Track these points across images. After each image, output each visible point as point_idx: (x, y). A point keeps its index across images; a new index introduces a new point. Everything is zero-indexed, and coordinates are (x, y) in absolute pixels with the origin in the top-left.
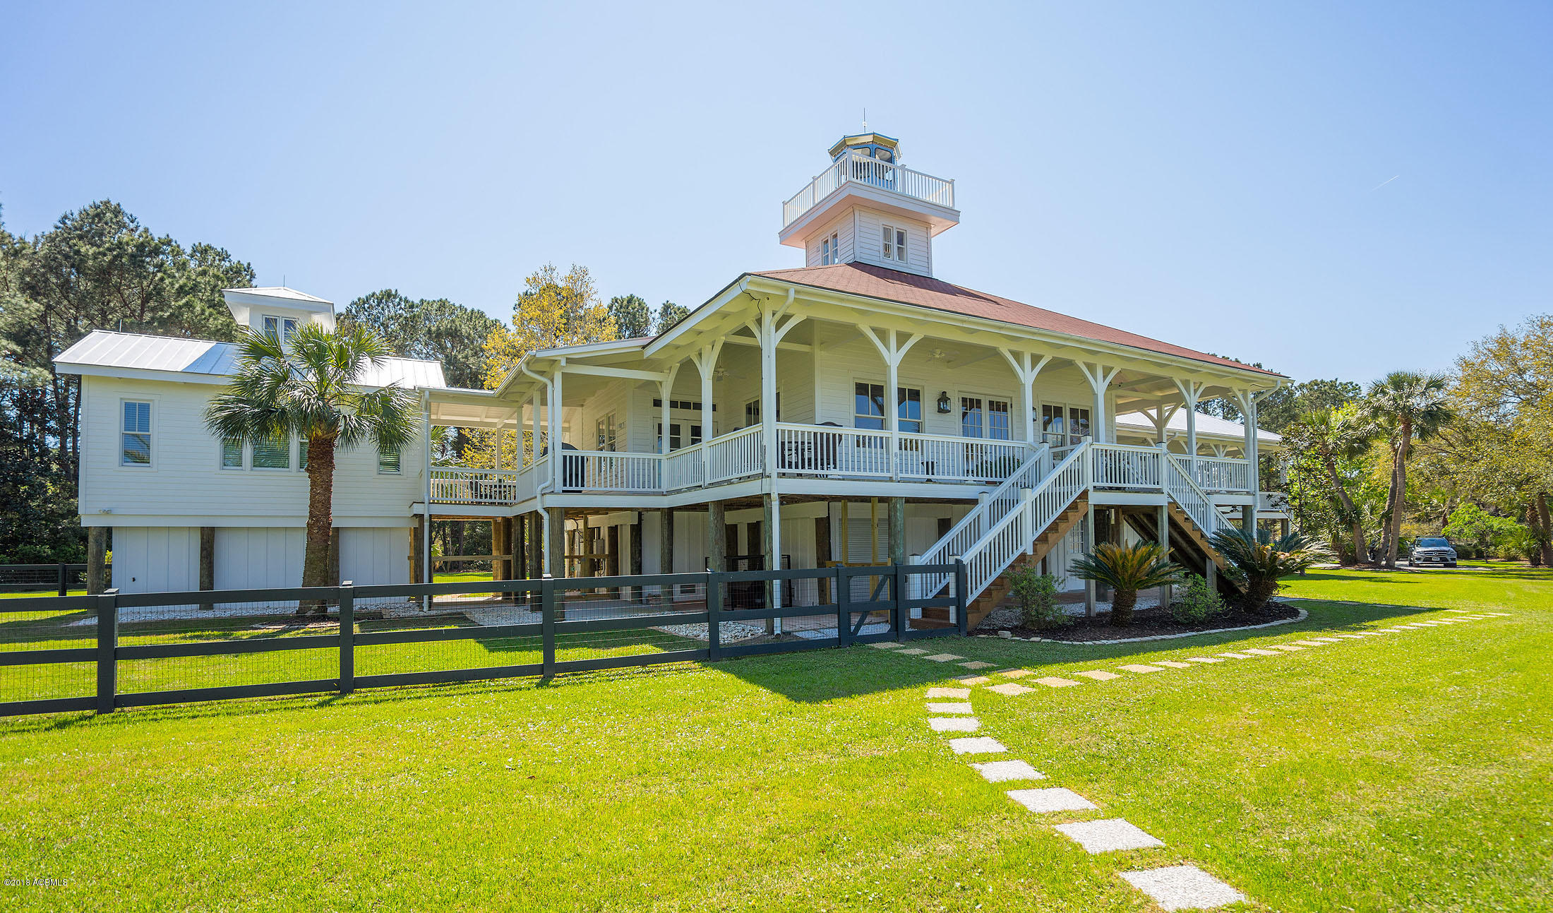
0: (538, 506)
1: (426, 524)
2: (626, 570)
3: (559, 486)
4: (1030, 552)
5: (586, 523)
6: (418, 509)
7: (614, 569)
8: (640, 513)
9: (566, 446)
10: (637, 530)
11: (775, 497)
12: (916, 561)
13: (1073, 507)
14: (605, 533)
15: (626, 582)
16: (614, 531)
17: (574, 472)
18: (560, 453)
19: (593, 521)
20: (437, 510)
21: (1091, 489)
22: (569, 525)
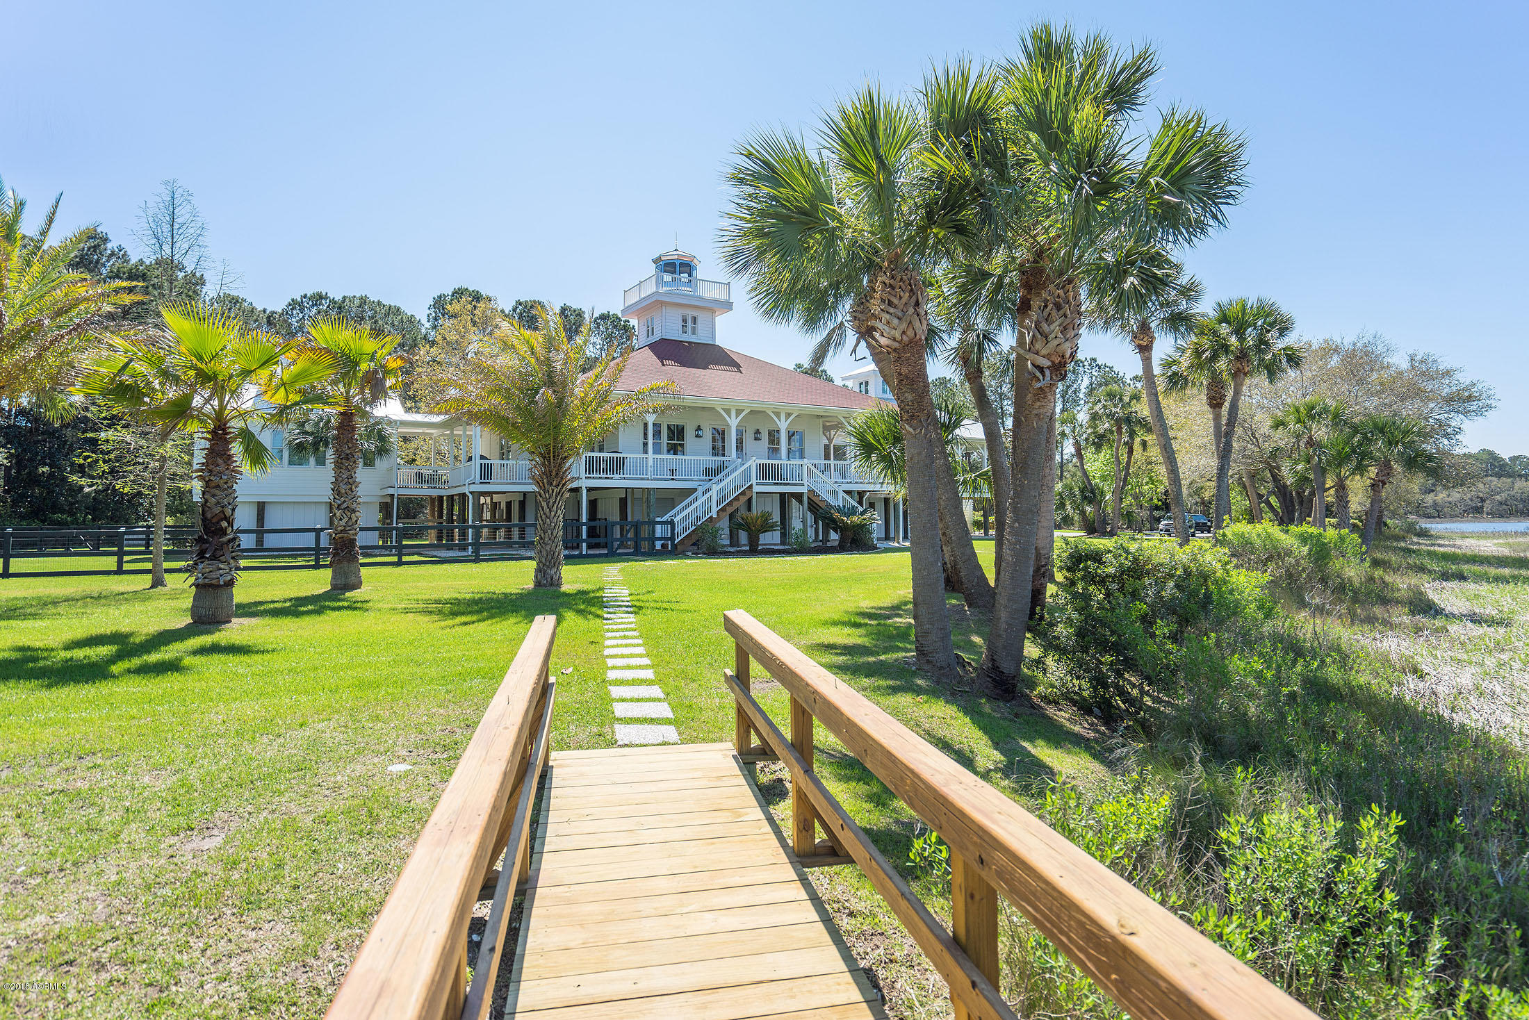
0: (466, 490)
1: (395, 500)
2: (515, 520)
3: (478, 480)
4: (715, 516)
5: (492, 499)
6: (391, 491)
7: (509, 518)
8: (525, 494)
9: (482, 457)
10: (522, 504)
11: (584, 488)
12: (658, 519)
13: (743, 493)
14: (503, 506)
15: (515, 526)
16: (509, 504)
17: (486, 472)
18: (479, 461)
19: (496, 498)
20: (402, 491)
21: (754, 484)
22: (482, 500)
